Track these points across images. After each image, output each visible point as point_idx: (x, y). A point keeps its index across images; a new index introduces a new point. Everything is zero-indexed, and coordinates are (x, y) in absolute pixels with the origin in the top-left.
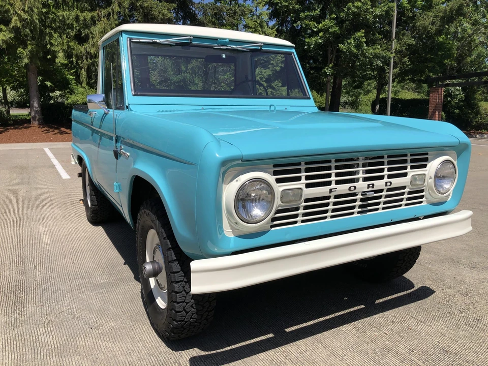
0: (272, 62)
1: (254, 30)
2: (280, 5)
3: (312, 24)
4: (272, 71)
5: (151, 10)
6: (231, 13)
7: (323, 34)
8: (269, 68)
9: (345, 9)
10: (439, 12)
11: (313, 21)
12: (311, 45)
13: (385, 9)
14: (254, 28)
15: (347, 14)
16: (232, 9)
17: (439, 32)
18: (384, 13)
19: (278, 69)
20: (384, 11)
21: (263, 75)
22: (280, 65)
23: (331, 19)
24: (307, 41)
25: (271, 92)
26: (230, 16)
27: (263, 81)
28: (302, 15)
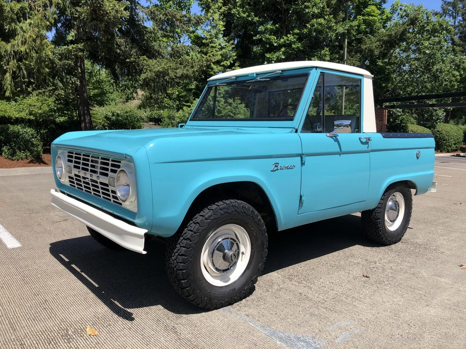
1: (210, 40)
2: (238, 16)
3: (273, 38)
5: (102, 5)
6: (186, 21)
7: (285, 50)
9: (307, 25)
10: (382, 37)
11: (273, 35)
12: (272, 61)
13: (347, 28)
14: (210, 39)
15: (310, 30)
16: (186, 17)
17: (383, 55)
18: (346, 31)
20: (346, 30)
23: (294, 34)
24: (268, 56)
26: (184, 24)
27: (221, 97)
28: (261, 28)
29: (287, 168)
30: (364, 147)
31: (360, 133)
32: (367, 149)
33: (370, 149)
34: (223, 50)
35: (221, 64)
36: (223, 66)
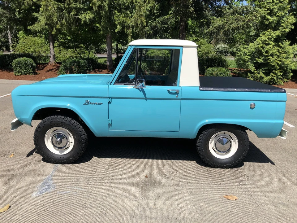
0: (282, 24)
4: (281, 32)
8: (279, 30)
19: (287, 30)
21: (272, 36)
22: (290, 27)
25: (278, 50)
27: (271, 41)
29: (96, 104)
30: (174, 96)
31: (176, 86)
32: (175, 98)
33: (179, 97)
34: (280, 4)
35: (277, 15)
36: (278, 16)
